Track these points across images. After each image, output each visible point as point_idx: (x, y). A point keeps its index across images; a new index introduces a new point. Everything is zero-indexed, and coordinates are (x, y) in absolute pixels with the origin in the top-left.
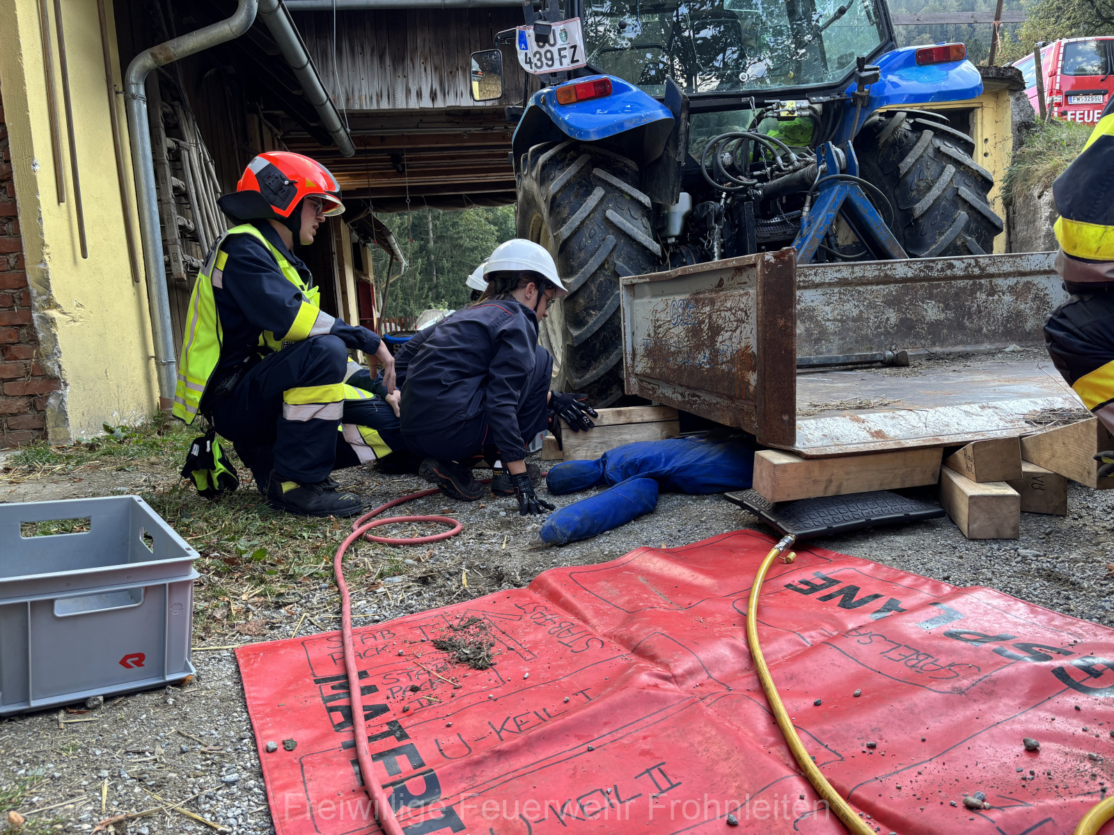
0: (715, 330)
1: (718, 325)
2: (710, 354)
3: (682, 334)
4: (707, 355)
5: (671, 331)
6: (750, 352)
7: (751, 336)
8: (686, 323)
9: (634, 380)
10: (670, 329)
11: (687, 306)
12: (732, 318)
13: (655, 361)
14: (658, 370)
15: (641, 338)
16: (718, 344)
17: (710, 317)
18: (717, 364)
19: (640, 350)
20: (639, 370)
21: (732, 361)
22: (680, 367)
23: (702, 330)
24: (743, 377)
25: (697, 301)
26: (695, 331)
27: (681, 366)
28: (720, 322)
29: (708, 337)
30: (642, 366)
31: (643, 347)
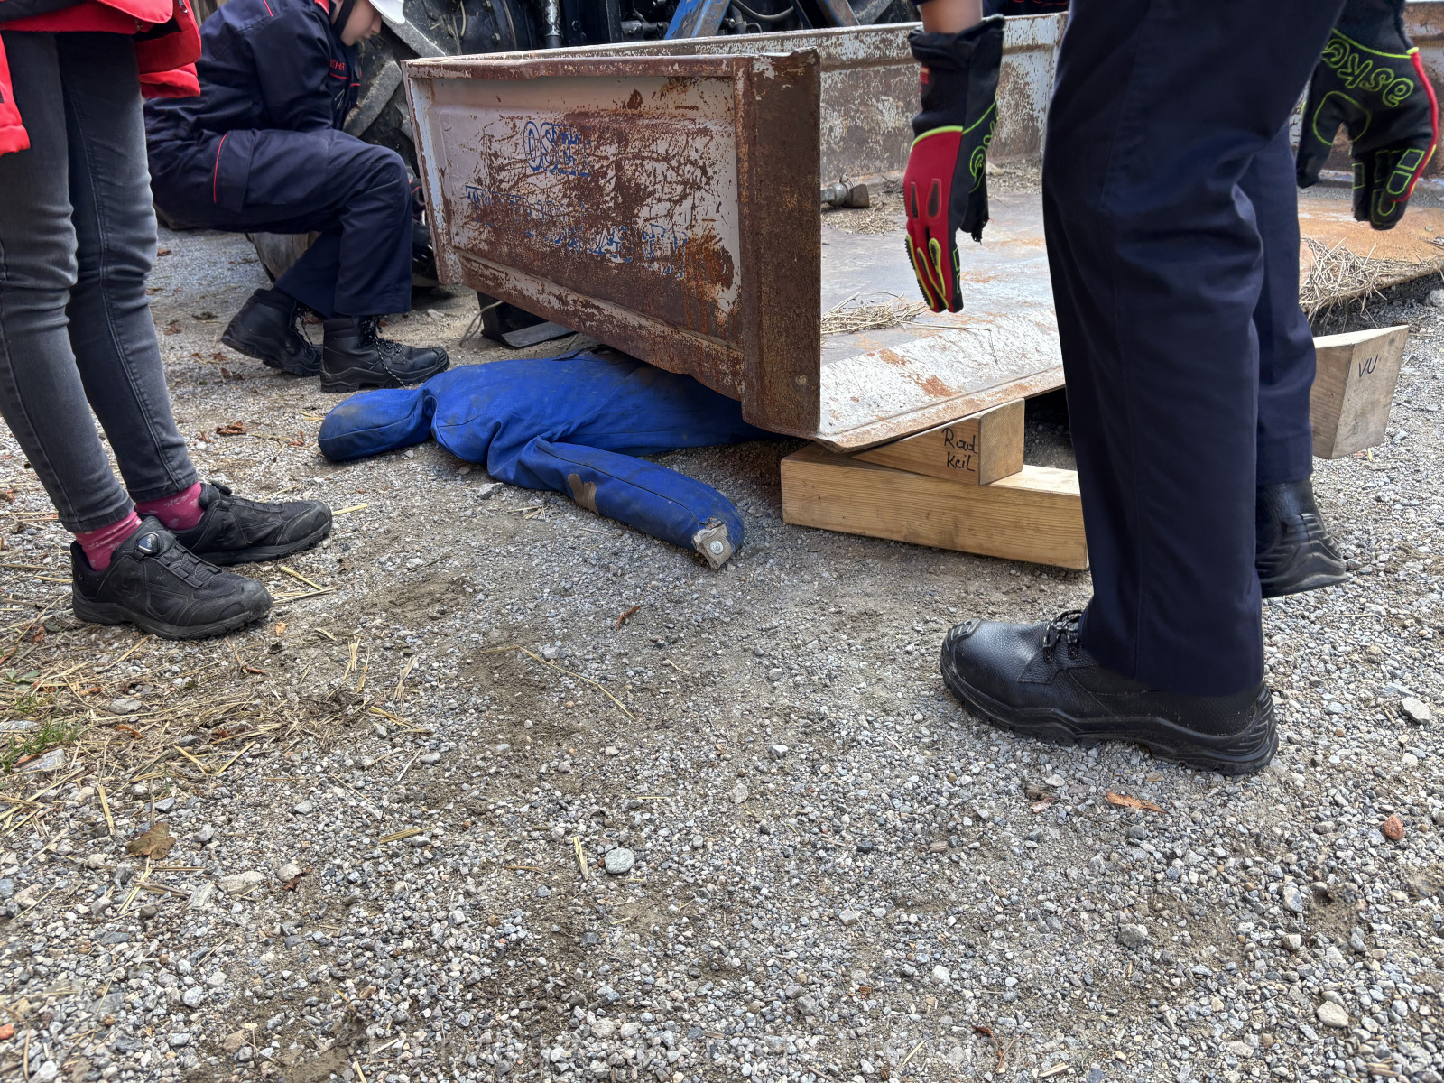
0: (632, 196)
1: (637, 185)
2: (624, 237)
3: (555, 190)
4: (616, 239)
5: (530, 180)
6: (717, 247)
7: (716, 217)
8: (561, 171)
9: (453, 256)
10: (525, 176)
11: (563, 136)
12: (671, 176)
13: (495, 230)
14: (505, 249)
15: (461, 184)
16: (641, 222)
17: (619, 167)
18: (641, 258)
19: (464, 206)
20: (462, 239)
21: (675, 258)
22: (554, 252)
23: (601, 189)
24: (702, 293)
25: (585, 131)
26: (585, 188)
27: (559, 250)
28: (643, 179)
29: (617, 205)
30: (468, 234)
31: (467, 201)
